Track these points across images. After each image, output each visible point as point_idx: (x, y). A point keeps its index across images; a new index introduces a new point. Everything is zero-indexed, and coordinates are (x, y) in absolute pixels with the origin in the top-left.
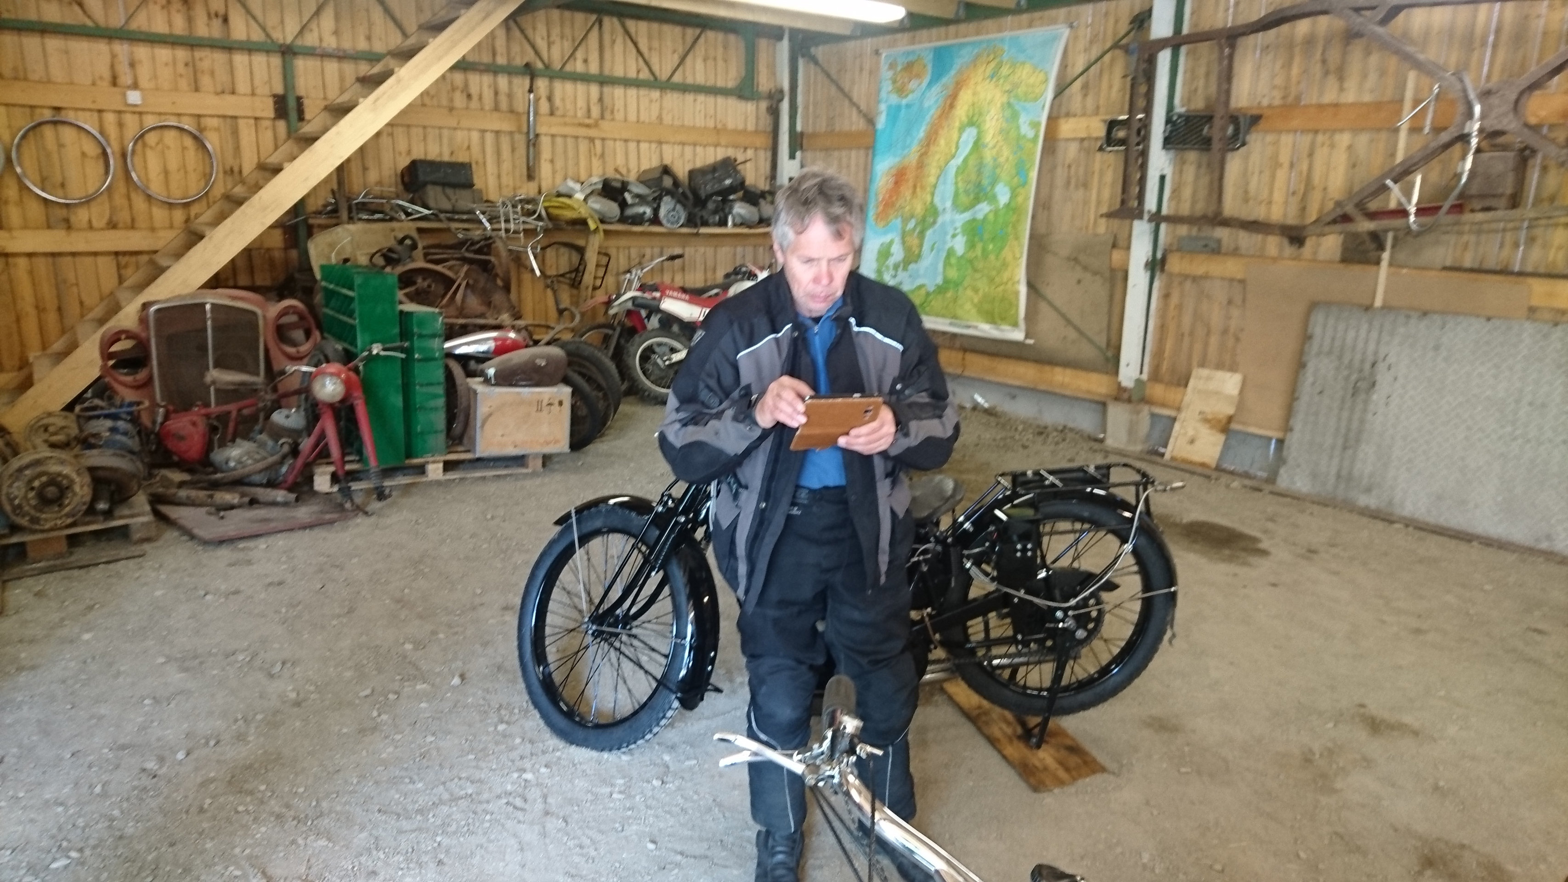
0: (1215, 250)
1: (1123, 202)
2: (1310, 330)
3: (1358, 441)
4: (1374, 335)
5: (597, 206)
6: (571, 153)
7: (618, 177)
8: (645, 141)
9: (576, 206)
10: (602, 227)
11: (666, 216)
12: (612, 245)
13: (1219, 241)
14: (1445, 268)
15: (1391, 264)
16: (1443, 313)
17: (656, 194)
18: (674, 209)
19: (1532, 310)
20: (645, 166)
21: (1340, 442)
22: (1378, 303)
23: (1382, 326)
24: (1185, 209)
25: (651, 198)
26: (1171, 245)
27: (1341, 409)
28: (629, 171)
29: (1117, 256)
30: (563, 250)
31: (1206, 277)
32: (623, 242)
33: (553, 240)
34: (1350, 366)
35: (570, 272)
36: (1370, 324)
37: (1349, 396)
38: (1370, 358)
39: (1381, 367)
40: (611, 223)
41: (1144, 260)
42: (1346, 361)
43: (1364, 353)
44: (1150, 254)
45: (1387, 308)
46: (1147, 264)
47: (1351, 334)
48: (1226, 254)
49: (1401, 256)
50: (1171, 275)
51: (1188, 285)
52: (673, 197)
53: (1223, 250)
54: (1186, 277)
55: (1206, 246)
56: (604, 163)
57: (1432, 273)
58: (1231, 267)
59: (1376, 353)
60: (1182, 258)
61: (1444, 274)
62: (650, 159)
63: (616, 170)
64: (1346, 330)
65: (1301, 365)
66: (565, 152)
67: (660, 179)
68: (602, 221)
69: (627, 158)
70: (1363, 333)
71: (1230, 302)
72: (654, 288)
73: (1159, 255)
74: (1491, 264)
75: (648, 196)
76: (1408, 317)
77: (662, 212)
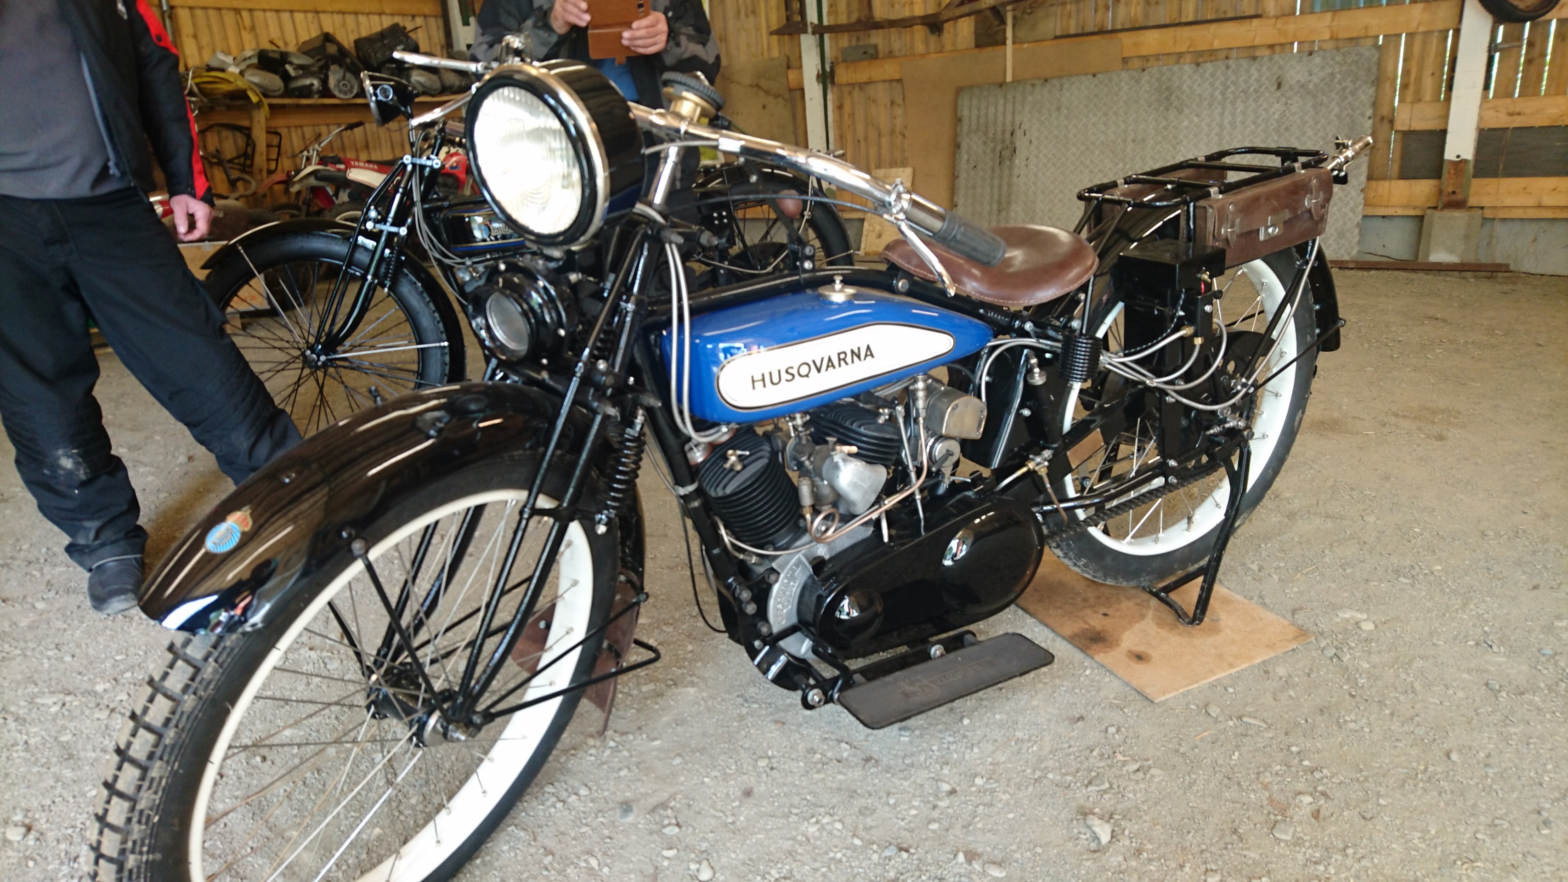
0: (872, 55)
1: (788, 18)
2: (959, 113)
3: (1009, 203)
4: (1010, 106)
5: (256, 79)
6: (216, 28)
7: (274, 48)
8: (299, 11)
9: (231, 79)
10: (266, 101)
11: (337, 85)
12: (280, 123)
13: (875, 47)
14: (1057, 37)
15: (1014, 43)
16: (1060, 77)
17: (321, 63)
18: (344, 78)
19: (1125, 60)
20: (304, 37)
21: (995, 206)
22: (1009, 78)
23: (1014, 98)
24: (843, 20)
25: (315, 69)
26: (836, 58)
27: (992, 178)
28: (286, 44)
29: (792, 75)
30: (225, 133)
31: (869, 83)
32: (294, 120)
33: (211, 123)
34: (994, 140)
35: (238, 157)
36: (1005, 98)
37: (997, 165)
38: (1009, 129)
39: (1019, 133)
40: (274, 97)
41: (815, 73)
42: (991, 135)
43: (1004, 125)
44: (820, 67)
45: (1016, 81)
46: (818, 76)
47: (992, 110)
48: (883, 58)
49: (1021, 34)
50: (840, 86)
51: (856, 92)
52: (341, 66)
53: (881, 56)
54: (852, 85)
55: (865, 53)
56: (256, 37)
57: (1048, 43)
58: (888, 69)
59: (1013, 123)
60: (847, 67)
61: (1055, 42)
62: (309, 30)
63: (272, 42)
64: (987, 108)
65: (957, 146)
66: (209, 26)
67: (323, 46)
68: (266, 96)
69: (282, 32)
70: (1001, 108)
71: (892, 103)
72: (337, 160)
73: (828, 69)
74: (1090, 28)
75: (312, 65)
76: (1033, 85)
77: (332, 82)
